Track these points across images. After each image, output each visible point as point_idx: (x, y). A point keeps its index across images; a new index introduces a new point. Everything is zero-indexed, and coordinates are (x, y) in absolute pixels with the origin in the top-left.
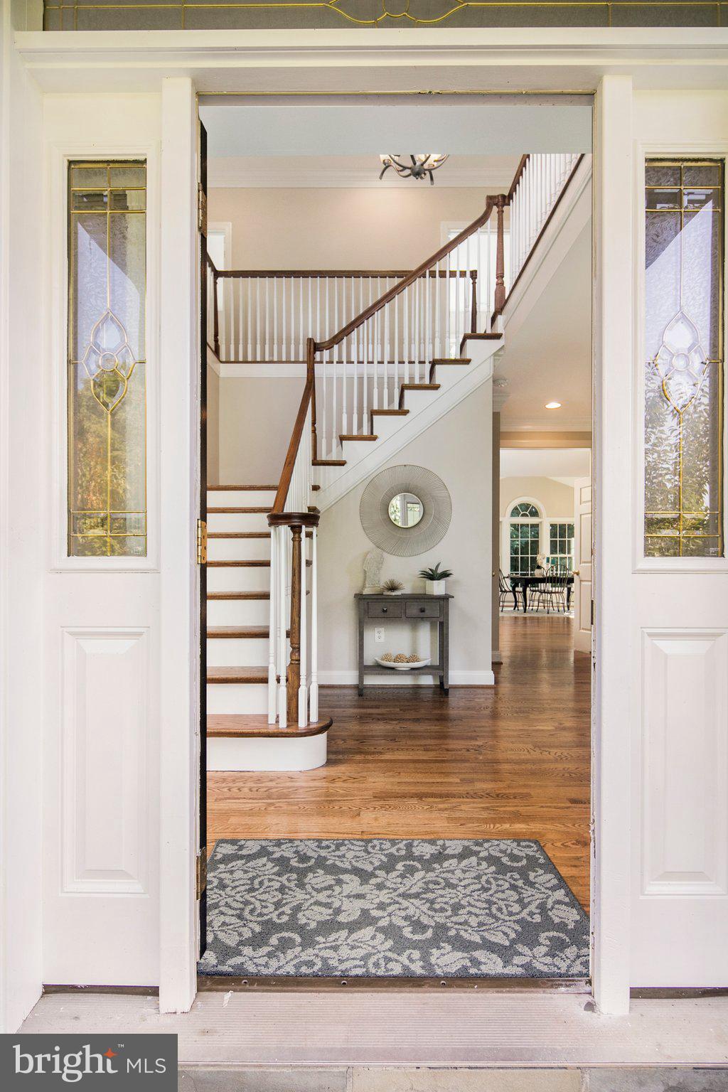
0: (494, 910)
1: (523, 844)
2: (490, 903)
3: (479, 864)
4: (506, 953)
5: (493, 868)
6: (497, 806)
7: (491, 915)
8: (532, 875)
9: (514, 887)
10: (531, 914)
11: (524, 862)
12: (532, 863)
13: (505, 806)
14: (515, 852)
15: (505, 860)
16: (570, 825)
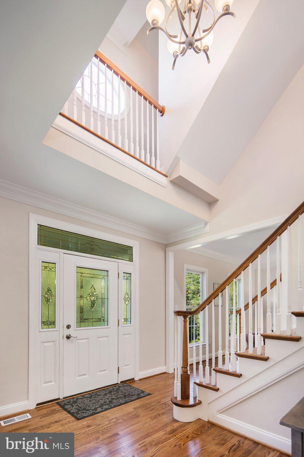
0: (83, 403)
1: (82, 417)
2: (84, 403)
3: (91, 408)
4: (77, 399)
5: (87, 409)
6: (96, 427)
7: (83, 402)
8: (77, 411)
9: (81, 407)
10: (75, 405)
11: (80, 413)
12: (78, 413)
13: (93, 428)
14: (83, 414)
15: (85, 411)
16: (68, 429)
